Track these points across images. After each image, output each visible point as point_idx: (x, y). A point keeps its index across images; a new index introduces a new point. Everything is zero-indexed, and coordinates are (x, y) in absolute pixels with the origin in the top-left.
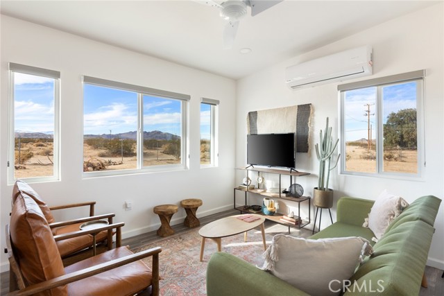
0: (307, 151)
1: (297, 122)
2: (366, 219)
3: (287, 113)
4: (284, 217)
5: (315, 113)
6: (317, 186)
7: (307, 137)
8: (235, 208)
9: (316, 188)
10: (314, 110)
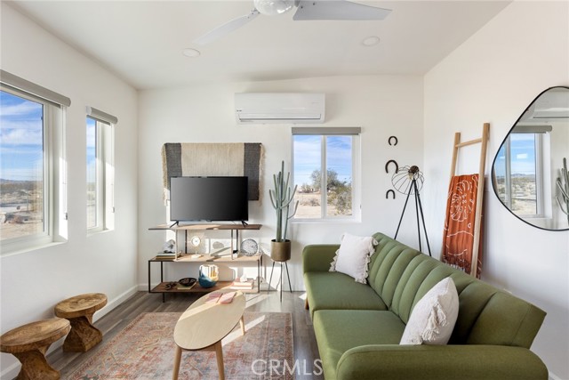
0: (258, 199)
1: (245, 164)
2: (332, 264)
3: (230, 151)
4: (235, 283)
5: (266, 155)
6: (275, 238)
7: (258, 182)
8: (150, 291)
9: (274, 241)
10: (264, 151)
